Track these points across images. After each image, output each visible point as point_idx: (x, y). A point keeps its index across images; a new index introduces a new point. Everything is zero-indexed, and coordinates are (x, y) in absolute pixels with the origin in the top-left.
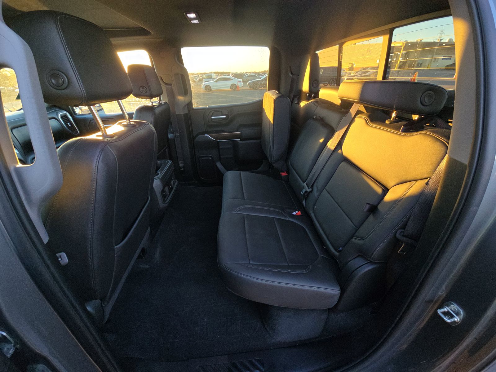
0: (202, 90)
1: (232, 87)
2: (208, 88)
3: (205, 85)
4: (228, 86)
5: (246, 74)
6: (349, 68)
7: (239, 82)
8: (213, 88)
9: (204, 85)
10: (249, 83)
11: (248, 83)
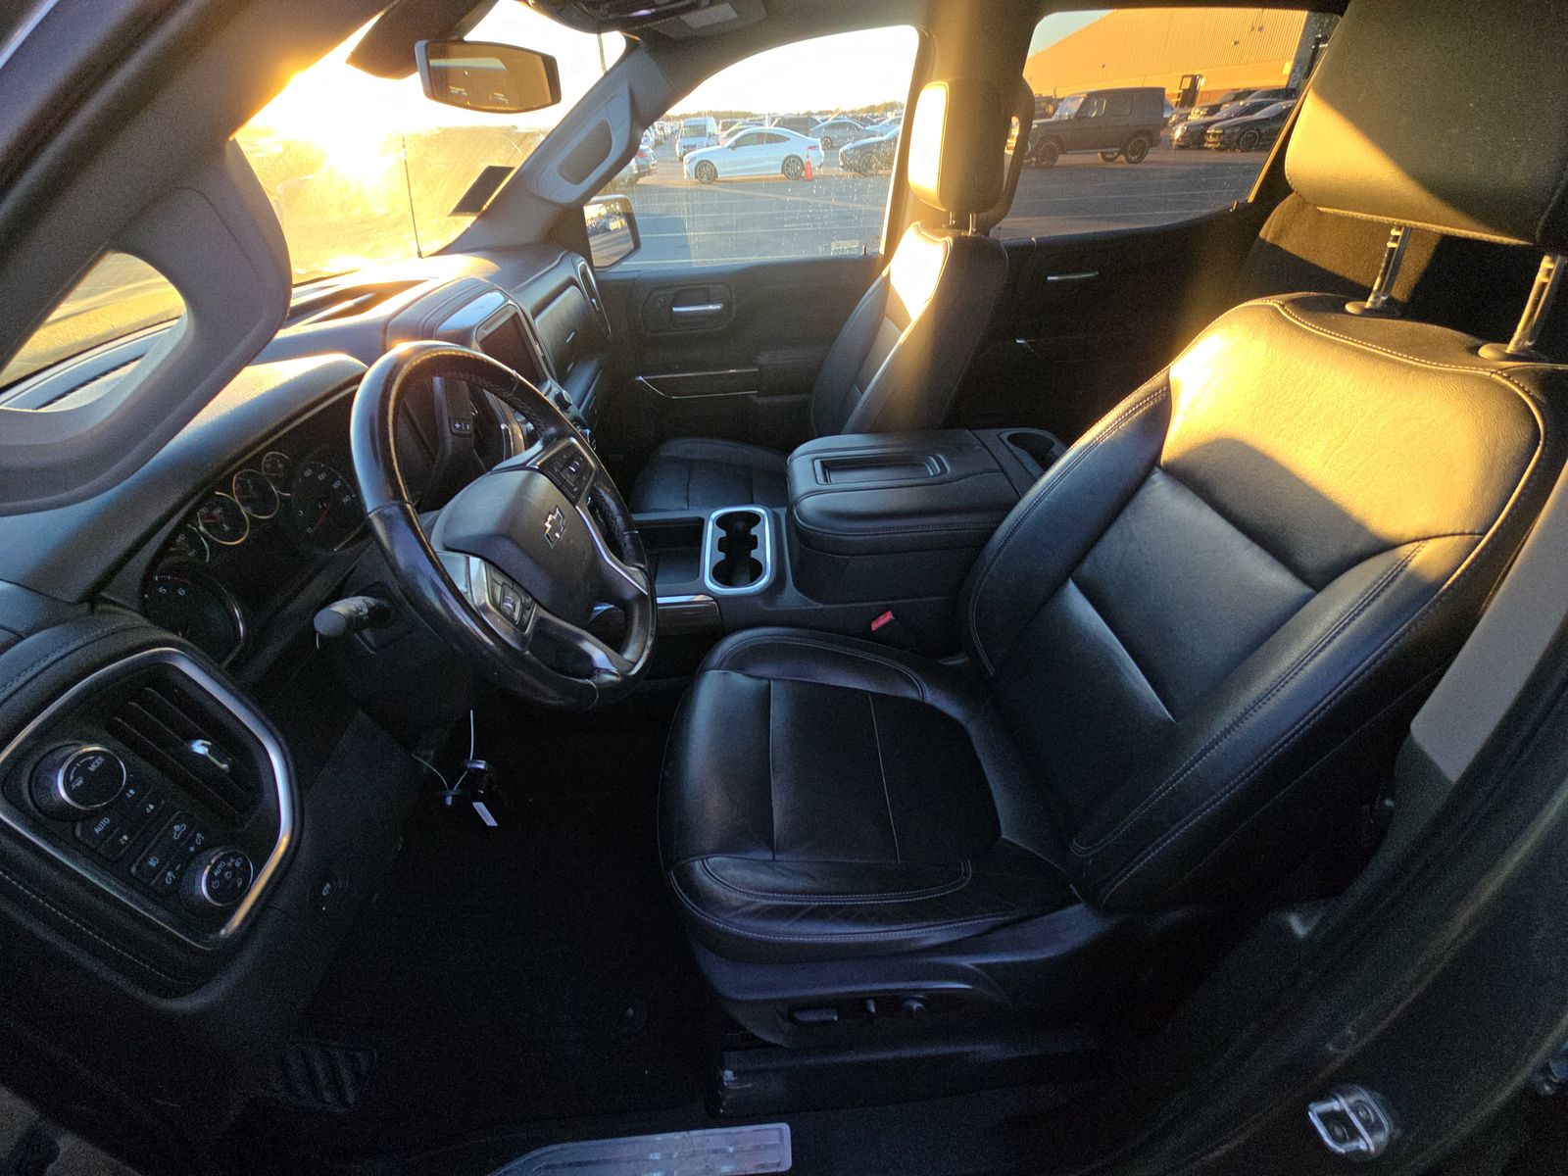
0: (685, 177)
1: (788, 166)
2: (705, 171)
3: (697, 161)
4: (772, 163)
5: (818, 119)
6: (1179, 94)
7: (810, 148)
8: (723, 170)
9: (692, 159)
10: (845, 152)
11: (841, 150)
